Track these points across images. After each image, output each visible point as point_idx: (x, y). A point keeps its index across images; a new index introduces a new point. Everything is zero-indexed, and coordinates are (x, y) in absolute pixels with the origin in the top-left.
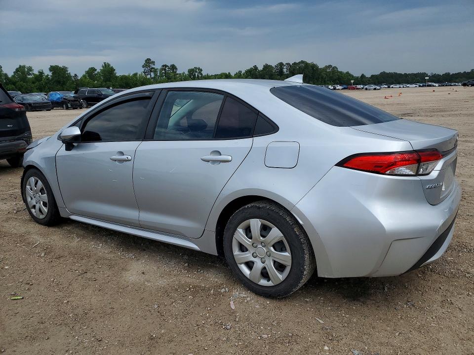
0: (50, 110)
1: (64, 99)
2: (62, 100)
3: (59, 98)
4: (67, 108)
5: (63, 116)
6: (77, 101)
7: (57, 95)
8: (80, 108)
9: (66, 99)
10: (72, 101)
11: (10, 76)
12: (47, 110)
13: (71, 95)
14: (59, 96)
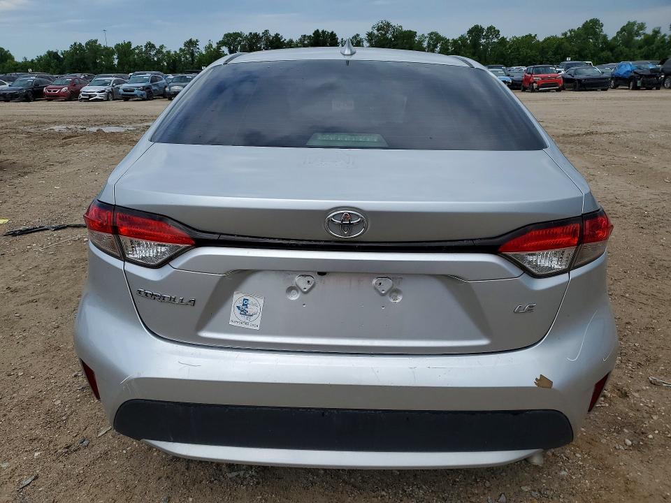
0: (606, 90)
1: (635, 73)
2: (633, 74)
3: (628, 71)
4: (636, 88)
5: (624, 99)
6: (654, 76)
7: (626, 67)
8: (657, 89)
9: (637, 73)
10: (645, 75)
11: (610, 38)
12: (602, 90)
13: (650, 66)
14: (629, 68)
